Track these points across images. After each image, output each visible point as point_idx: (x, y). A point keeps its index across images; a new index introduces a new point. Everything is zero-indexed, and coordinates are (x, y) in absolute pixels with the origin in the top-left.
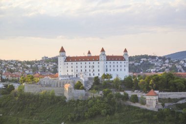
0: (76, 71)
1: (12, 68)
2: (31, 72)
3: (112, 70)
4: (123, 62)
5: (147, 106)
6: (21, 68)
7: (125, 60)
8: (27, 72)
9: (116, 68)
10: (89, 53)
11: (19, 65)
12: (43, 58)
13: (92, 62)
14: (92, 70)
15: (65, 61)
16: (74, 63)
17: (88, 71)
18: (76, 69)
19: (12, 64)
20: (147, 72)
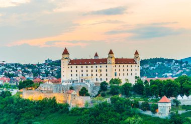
0: (81, 75)
1: (10, 73)
2: (32, 77)
3: (122, 74)
4: (134, 65)
5: (159, 114)
6: (21, 72)
7: (136, 63)
8: (27, 76)
9: (126, 72)
10: (96, 55)
11: (19, 68)
12: (46, 61)
13: (99, 66)
14: (99, 75)
15: (69, 65)
16: (79, 67)
17: (94, 75)
18: (81, 73)
19: (11, 68)
20: (163, 77)
